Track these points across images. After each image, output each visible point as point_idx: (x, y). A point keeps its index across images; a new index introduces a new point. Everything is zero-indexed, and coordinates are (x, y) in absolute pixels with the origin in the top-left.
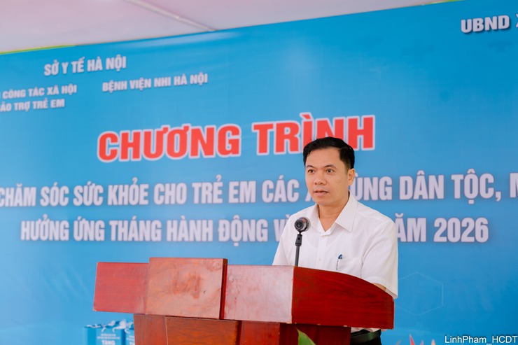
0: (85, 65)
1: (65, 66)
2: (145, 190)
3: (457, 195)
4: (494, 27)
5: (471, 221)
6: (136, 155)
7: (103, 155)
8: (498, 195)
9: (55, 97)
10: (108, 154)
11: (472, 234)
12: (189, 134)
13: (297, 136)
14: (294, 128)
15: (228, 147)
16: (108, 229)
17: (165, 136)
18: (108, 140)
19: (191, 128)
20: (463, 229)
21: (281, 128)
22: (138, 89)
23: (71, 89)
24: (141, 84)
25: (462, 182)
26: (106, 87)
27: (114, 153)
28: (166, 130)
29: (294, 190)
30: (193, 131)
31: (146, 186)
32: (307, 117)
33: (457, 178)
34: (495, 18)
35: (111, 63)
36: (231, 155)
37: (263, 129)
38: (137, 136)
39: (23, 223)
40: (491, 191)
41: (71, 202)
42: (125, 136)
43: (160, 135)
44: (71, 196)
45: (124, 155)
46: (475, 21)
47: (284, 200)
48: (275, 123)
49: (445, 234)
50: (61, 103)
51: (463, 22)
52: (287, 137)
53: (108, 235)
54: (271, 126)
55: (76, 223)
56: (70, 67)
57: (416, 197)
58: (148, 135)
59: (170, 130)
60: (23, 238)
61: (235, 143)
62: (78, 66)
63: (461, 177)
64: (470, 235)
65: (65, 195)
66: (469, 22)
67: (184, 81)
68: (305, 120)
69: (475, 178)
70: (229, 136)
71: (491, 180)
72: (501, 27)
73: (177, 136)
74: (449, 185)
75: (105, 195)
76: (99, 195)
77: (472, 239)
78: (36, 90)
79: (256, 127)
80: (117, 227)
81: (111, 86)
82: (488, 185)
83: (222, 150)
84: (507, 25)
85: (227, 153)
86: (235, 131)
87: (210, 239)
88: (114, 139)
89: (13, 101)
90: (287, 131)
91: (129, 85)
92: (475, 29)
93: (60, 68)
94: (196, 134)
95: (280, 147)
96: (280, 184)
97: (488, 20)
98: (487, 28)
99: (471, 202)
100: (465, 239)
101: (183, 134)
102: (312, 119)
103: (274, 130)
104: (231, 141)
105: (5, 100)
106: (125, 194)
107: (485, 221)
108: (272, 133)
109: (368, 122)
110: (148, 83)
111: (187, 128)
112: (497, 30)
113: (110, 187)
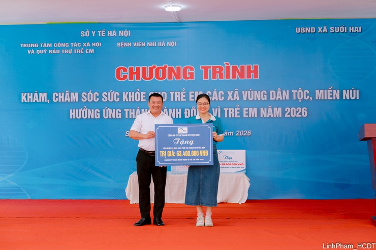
0: (106, 33)
1: (94, 33)
2: (144, 95)
3: (294, 98)
4: (309, 32)
5: (300, 109)
6: (138, 78)
7: (118, 77)
8: (311, 98)
9: (88, 48)
10: (122, 77)
11: (301, 114)
12: (167, 69)
13: (223, 72)
14: (221, 69)
15: (188, 76)
16: (123, 113)
17: (154, 70)
18: (122, 70)
19: (168, 66)
20: (297, 112)
21: (214, 68)
22: (138, 47)
23: (98, 44)
24: (139, 44)
25: (296, 93)
26: (118, 45)
27: (125, 77)
28: (154, 67)
29: (222, 95)
30: (169, 67)
31: (145, 93)
32: (227, 64)
33: (294, 92)
34: (309, 28)
35: (121, 33)
36: (189, 79)
37: (206, 69)
38: (138, 69)
39: (71, 110)
40: (308, 97)
41: (100, 100)
42: (131, 69)
43: (151, 69)
44: (100, 97)
45: (131, 78)
46: (302, 28)
47: (217, 100)
48: (211, 66)
49: (290, 114)
50: (92, 51)
51: (297, 28)
52: (218, 72)
53: (123, 116)
54: (210, 67)
55: (104, 110)
56: (97, 34)
57: (277, 99)
58: (144, 69)
59: (156, 67)
60: (71, 117)
61: (191, 74)
62: (101, 33)
63: (296, 91)
64: (299, 114)
65: (97, 97)
66: (299, 28)
67: (164, 44)
68: (226, 65)
69: (302, 92)
70: (188, 71)
71: (308, 93)
72: (312, 32)
73: (161, 70)
74: (291, 95)
75: (121, 96)
76: (117, 97)
77: (300, 116)
78: (75, 44)
79: (202, 67)
80: (128, 112)
81: (122, 45)
82: (307, 95)
83: (185, 77)
84: (314, 31)
85: (188, 78)
86: (192, 69)
87: (180, 117)
88: (125, 70)
89: (61, 48)
90: (218, 70)
91: (132, 45)
92: (302, 32)
93: (91, 34)
94: (171, 70)
95: (214, 77)
96: (215, 93)
97: (307, 28)
98: (306, 32)
99: (300, 101)
100: (298, 116)
101: (164, 69)
102: (230, 65)
103: (211, 69)
104: (189, 73)
105: (55, 47)
106: (133, 96)
107: (306, 109)
108: (210, 70)
109: (256, 67)
110: (144, 44)
111: (166, 67)
112: (310, 33)
113: (124, 93)
